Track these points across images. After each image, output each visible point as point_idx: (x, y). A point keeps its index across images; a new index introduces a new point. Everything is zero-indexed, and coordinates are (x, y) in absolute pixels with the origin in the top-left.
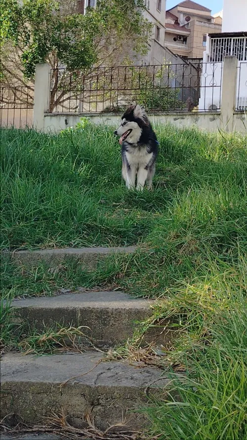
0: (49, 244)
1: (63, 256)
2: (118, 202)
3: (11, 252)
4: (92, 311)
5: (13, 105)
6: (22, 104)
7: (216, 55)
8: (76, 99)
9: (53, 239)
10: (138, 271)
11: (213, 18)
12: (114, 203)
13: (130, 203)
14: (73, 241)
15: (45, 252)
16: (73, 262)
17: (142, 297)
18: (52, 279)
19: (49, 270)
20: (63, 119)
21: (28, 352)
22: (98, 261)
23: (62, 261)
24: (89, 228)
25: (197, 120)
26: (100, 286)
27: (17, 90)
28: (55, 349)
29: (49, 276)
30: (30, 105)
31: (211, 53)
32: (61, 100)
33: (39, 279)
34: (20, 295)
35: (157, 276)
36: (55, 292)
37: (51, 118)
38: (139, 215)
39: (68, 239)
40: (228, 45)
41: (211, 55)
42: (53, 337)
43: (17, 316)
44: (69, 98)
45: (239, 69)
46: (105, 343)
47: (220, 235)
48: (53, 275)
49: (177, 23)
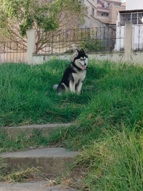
0: (26, 123)
1: (32, 129)
2: (65, 100)
3: (5, 128)
4: (44, 159)
5: (16, 50)
6: (21, 50)
7: (123, 22)
8: (49, 47)
9: (27, 120)
10: (72, 136)
11: (122, 3)
12: (62, 100)
13: (71, 100)
14: (38, 121)
15: (23, 127)
16: (38, 132)
17: (72, 150)
18: (26, 142)
19: (24, 137)
20: (42, 57)
21: (9, 181)
22: (51, 131)
23: (32, 132)
24: (47, 114)
25: (112, 56)
26: (51, 145)
27: (19, 43)
28: (24, 179)
29: (24, 140)
30: (25, 50)
31: (121, 21)
32: (41, 47)
33: (19, 142)
34: (7, 151)
35: (81, 139)
36: (27, 148)
37: (36, 57)
38: (74, 106)
39: (36, 120)
40: (129, 17)
41: (121, 22)
42: (23, 173)
43: (5, 162)
44: (46, 46)
45: (133, 29)
46: (51, 176)
47: (114, 116)
48: (26, 139)
49: (103, 6)
